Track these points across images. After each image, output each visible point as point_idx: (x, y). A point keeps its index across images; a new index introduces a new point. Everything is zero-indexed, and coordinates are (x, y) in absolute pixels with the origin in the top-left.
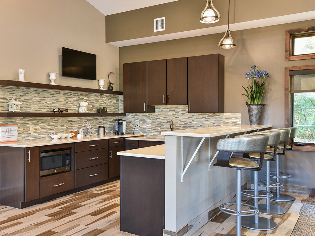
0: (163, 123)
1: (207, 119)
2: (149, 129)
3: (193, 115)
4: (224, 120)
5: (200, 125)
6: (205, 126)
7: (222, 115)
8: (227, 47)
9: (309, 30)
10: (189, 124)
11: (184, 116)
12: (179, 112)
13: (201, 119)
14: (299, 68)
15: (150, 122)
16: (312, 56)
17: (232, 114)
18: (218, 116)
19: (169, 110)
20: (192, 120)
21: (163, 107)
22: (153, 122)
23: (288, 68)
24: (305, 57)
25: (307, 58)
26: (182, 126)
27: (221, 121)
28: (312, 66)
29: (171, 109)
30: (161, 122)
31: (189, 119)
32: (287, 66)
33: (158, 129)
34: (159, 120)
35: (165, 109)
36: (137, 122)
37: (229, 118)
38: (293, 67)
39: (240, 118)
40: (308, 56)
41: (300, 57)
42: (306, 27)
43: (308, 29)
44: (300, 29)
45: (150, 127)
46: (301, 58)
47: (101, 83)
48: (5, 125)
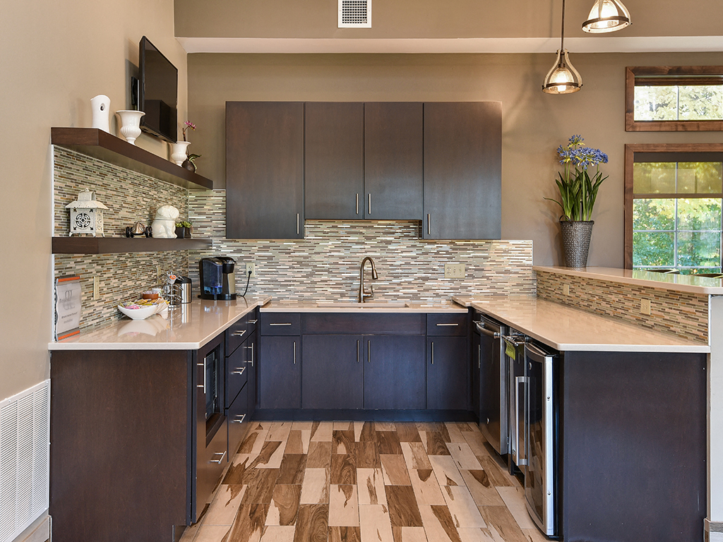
0: (331, 266)
1: (451, 254)
2: (286, 281)
3: (415, 246)
4: (493, 255)
5: (434, 270)
6: (447, 270)
7: (488, 245)
8: (562, 89)
9: (670, 72)
10: (402, 267)
11: (390, 247)
12: (375, 237)
13: (435, 253)
14: (652, 148)
15: (291, 264)
16: (676, 126)
17: (512, 242)
18: (477, 246)
19: (348, 233)
20: (413, 258)
21: (331, 225)
22: (299, 263)
23: (632, 146)
24: (665, 126)
25: (668, 129)
26: (385, 271)
27: (485, 258)
28: (677, 147)
29: (353, 230)
30: (324, 263)
31: (404, 254)
32: (627, 142)
33: (316, 283)
34: (316, 258)
35: (335, 230)
36: (248, 265)
37: (505, 251)
38: (642, 145)
39: (530, 250)
40: (669, 125)
41: (655, 125)
42: (666, 64)
43: (670, 70)
44: (654, 68)
45: (289, 277)
46: (657, 129)
47: (180, 152)
48: (63, 278)
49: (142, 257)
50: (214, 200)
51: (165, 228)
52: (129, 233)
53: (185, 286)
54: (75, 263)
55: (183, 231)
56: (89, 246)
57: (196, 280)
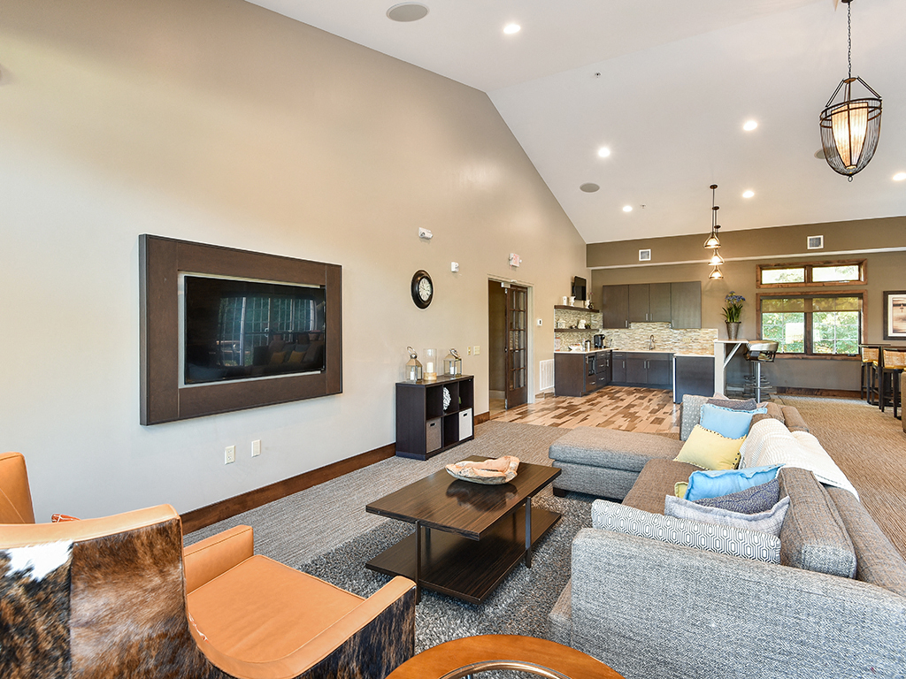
0: (640, 338)
2: (624, 343)
3: (671, 331)
4: (702, 335)
5: (678, 339)
7: (699, 331)
10: (666, 338)
12: (656, 328)
13: (679, 334)
14: (768, 294)
15: (626, 337)
17: (709, 329)
18: (695, 331)
19: (646, 327)
20: (670, 335)
21: (640, 324)
22: (629, 337)
23: (759, 293)
25: (774, 287)
26: (660, 340)
27: (699, 335)
28: (779, 293)
30: (638, 337)
31: (667, 334)
33: (635, 343)
34: (635, 335)
35: (642, 326)
36: (611, 337)
37: (706, 333)
38: (764, 293)
43: (775, 265)
44: (768, 264)
45: (625, 341)
47: (587, 303)
48: (556, 338)
49: (576, 334)
50: (600, 315)
51: (582, 326)
52: (571, 327)
53: (588, 343)
54: (559, 334)
55: (587, 327)
56: (562, 331)
57: (593, 342)
